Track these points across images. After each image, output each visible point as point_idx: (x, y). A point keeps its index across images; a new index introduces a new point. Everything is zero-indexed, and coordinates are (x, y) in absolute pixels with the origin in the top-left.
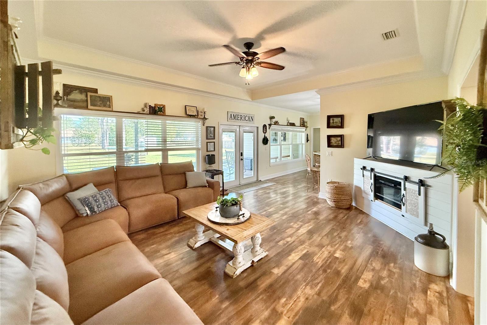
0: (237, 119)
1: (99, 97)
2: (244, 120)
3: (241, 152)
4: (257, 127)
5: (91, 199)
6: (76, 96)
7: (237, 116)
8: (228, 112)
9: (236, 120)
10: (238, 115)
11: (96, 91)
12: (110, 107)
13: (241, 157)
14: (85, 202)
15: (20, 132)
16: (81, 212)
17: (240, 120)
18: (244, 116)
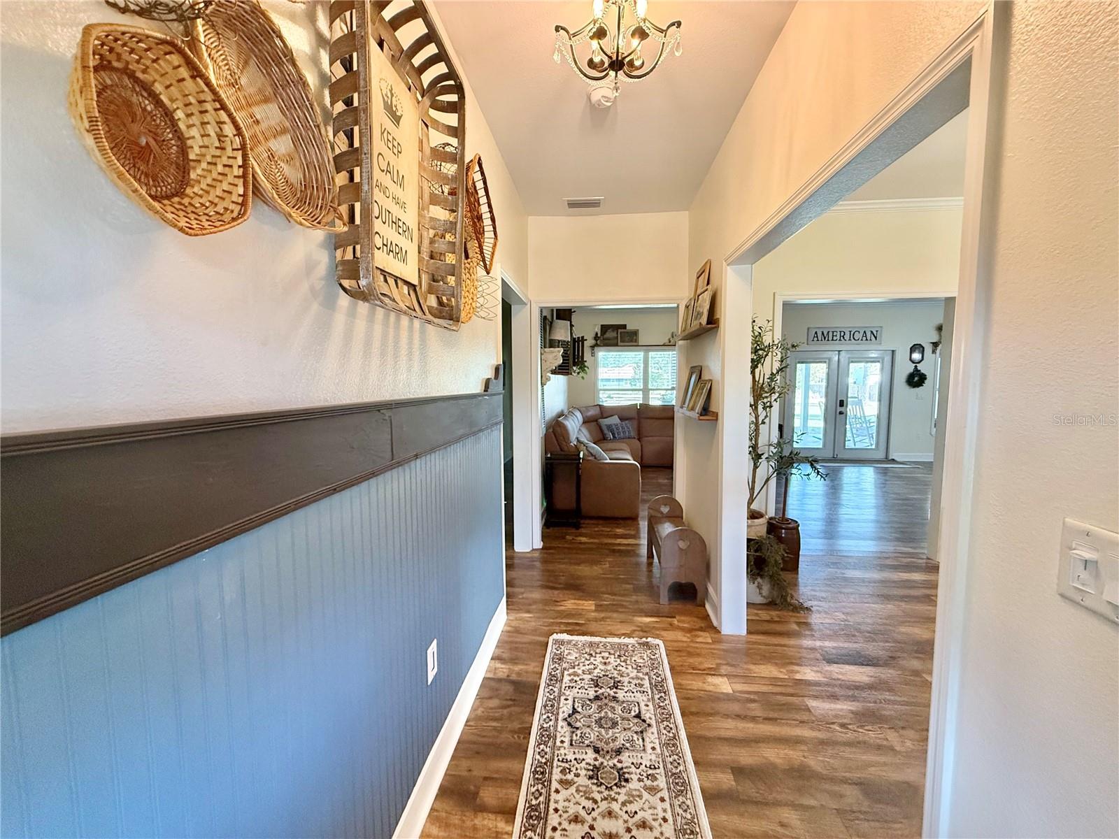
0: (830, 338)
1: (627, 332)
2: (850, 340)
3: (839, 399)
4: (893, 351)
5: (614, 427)
6: (610, 334)
7: (831, 334)
8: (808, 329)
9: (828, 340)
10: (833, 332)
11: (624, 327)
12: (636, 342)
13: (840, 409)
14: (609, 427)
15: (575, 368)
16: (607, 436)
17: (840, 340)
18: (850, 332)
